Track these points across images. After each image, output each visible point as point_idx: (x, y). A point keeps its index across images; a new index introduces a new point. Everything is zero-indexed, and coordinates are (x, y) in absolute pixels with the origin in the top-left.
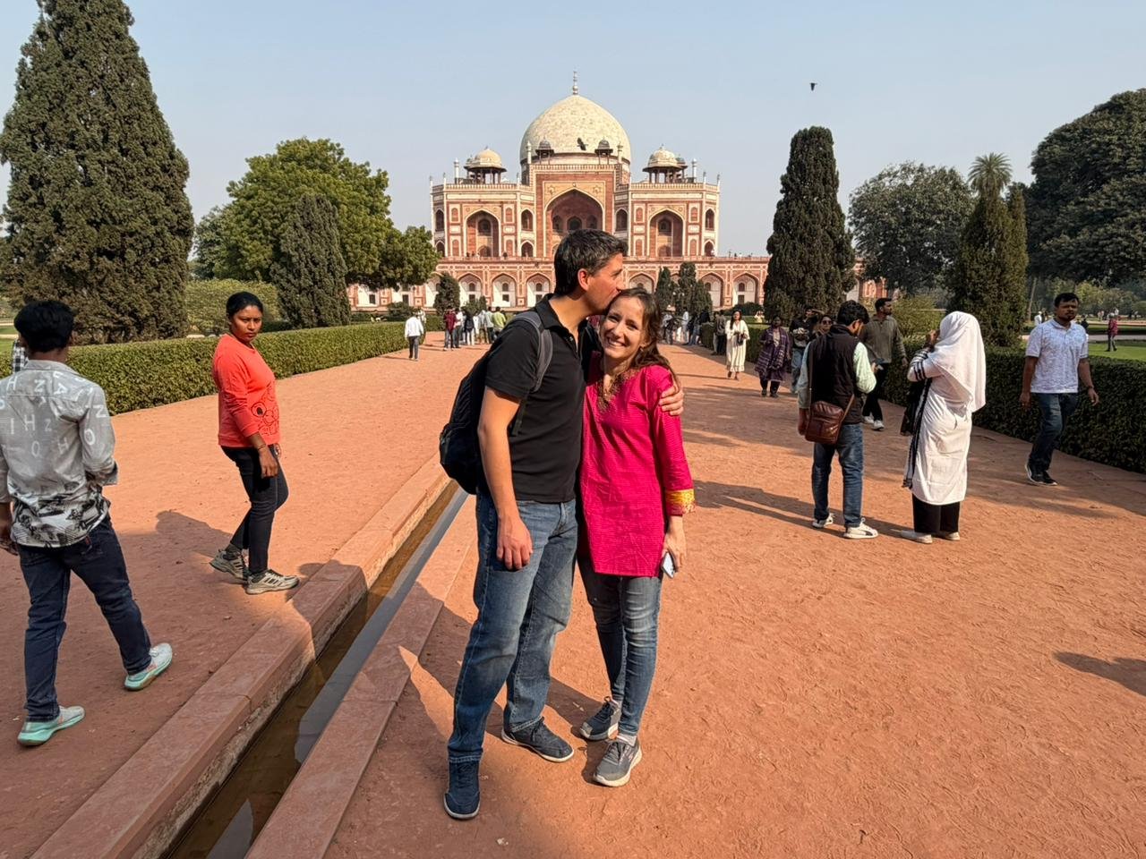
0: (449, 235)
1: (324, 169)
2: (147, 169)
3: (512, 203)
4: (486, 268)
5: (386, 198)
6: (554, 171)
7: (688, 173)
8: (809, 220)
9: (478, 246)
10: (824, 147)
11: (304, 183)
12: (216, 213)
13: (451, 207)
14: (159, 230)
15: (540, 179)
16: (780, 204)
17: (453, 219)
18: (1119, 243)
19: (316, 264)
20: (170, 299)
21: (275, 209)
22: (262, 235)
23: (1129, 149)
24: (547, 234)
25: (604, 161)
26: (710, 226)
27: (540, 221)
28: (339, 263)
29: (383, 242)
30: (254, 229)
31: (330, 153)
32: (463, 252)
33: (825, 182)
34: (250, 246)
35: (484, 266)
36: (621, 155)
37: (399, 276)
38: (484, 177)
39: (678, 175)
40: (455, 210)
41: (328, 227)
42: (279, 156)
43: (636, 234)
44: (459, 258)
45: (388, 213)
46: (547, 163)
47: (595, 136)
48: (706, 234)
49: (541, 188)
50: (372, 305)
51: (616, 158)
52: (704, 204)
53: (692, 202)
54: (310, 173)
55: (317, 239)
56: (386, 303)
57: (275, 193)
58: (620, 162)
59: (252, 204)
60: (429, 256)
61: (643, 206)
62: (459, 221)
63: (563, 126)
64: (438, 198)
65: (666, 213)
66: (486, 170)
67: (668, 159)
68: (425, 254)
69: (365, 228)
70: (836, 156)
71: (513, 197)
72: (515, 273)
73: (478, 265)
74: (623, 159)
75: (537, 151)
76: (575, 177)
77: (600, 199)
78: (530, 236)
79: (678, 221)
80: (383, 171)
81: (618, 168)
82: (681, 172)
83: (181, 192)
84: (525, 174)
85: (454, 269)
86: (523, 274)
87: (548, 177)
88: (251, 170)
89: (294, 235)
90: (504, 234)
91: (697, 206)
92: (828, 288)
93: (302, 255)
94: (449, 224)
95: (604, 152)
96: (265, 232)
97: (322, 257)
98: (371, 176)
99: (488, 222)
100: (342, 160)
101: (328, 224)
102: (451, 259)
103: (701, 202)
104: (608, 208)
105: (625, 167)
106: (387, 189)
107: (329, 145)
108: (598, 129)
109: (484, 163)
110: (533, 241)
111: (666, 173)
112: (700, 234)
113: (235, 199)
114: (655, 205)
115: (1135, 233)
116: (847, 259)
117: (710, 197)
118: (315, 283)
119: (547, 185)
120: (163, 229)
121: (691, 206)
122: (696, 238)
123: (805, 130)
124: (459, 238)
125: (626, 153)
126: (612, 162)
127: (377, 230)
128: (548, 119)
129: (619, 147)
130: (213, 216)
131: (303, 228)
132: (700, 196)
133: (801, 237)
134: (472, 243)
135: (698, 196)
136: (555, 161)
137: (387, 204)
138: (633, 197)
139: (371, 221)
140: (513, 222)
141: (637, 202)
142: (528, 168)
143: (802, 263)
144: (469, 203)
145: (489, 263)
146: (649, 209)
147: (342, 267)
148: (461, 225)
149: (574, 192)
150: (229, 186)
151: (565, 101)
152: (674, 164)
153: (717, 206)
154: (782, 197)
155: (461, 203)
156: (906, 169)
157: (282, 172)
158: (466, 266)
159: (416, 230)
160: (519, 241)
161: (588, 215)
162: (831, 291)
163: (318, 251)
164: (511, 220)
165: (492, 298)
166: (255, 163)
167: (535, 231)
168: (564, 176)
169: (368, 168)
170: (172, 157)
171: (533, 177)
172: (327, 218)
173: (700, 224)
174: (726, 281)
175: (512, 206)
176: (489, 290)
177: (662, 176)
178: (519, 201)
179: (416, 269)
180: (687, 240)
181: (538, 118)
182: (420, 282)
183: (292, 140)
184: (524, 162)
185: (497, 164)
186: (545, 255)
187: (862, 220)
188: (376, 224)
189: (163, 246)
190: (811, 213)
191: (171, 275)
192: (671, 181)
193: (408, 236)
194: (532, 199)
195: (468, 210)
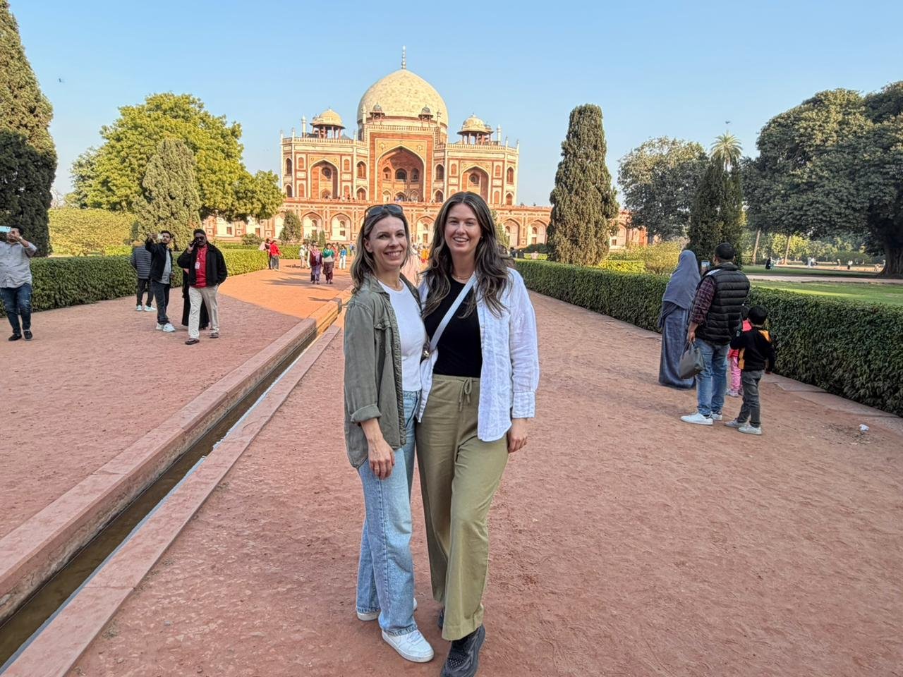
0: (296, 179)
1: (186, 119)
2: (13, 109)
3: (349, 155)
4: (327, 208)
5: (239, 146)
6: (384, 131)
7: (493, 138)
8: (583, 178)
9: (321, 189)
10: (595, 120)
11: (167, 130)
12: (91, 153)
13: (299, 156)
14: (23, 163)
15: (373, 136)
16: (560, 164)
17: (300, 167)
18: (818, 208)
19: (172, 198)
20: (32, 224)
21: (142, 151)
22: (129, 172)
23: (827, 134)
24: (378, 182)
25: (426, 125)
26: (511, 180)
27: (372, 171)
28: (194, 198)
29: (236, 183)
30: (122, 166)
31: (193, 106)
32: (307, 194)
33: (595, 147)
34: (119, 182)
35: (324, 206)
36: (440, 120)
37: (248, 211)
38: (326, 133)
39: (486, 139)
40: (301, 159)
41: (184, 168)
42: (146, 106)
43: (451, 185)
44: (304, 199)
45: (241, 158)
46: (379, 123)
47: (419, 103)
48: (507, 187)
49: (374, 144)
50: (229, 235)
51: (436, 122)
52: (506, 163)
53: (497, 161)
54: (173, 121)
55: (174, 177)
56: (241, 234)
57: (141, 137)
58: (439, 125)
59: (122, 146)
60: (275, 196)
61: (456, 162)
62: (305, 168)
63: (393, 94)
64: (287, 148)
65: (475, 168)
66: (328, 127)
67: (477, 125)
68: (273, 193)
69: (220, 170)
70: (604, 128)
71: (350, 150)
72: (350, 214)
73: (320, 205)
74: (442, 124)
75: (371, 113)
76: (402, 136)
77: (422, 155)
78: (364, 183)
79: (485, 175)
80: (237, 123)
81: (438, 131)
82: (488, 136)
83: (45, 131)
84: (361, 132)
85: (299, 208)
86: (357, 214)
87: (380, 135)
88: (122, 117)
89: (154, 172)
90: (342, 181)
91: (501, 164)
92: (596, 232)
93: (161, 190)
94: (296, 171)
95: (426, 117)
96: (133, 170)
97: (178, 192)
98: (227, 126)
99: (330, 170)
100: (202, 112)
101: (185, 165)
102: (297, 199)
103: (504, 161)
104: (429, 162)
105: (443, 130)
106: (241, 138)
107: (191, 99)
108: (422, 98)
109: (326, 122)
110: (366, 188)
111: (476, 136)
112: (502, 187)
113: (108, 141)
114: (467, 162)
115: (829, 200)
116: (612, 210)
117: (510, 158)
118: (173, 214)
119: (378, 141)
120: (27, 163)
121: (496, 164)
122: (500, 190)
123: (581, 107)
124: (304, 182)
125: (444, 119)
126: (433, 126)
127: (230, 172)
128: (381, 88)
129: (438, 113)
130: (88, 155)
131: (162, 167)
132: (503, 156)
133: (576, 191)
134: (315, 187)
135: (501, 156)
136: (386, 123)
137: (240, 151)
138: (448, 155)
139: (226, 165)
140: (350, 171)
141: (452, 159)
142: (363, 127)
143: (577, 212)
144: (314, 153)
145: (329, 203)
146: (462, 165)
147: (197, 202)
148: (306, 171)
149: (401, 148)
150: (102, 129)
151: (395, 74)
152: (483, 129)
153: (516, 165)
154: (562, 159)
155: (307, 153)
156: (663, 142)
157: (149, 119)
158: (309, 205)
159: (265, 174)
160: (355, 187)
161: (412, 168)
162: (599, 236)
163: (175, 187)
164: (348, 169)
165: (331, 233)
166: (125, 111)
167: (368, 179)
168: (393, 135)
169: (224, 121)
170: (38, 101)
171: (367, 134)
172: (184, 160)
173: (502, 179)
174: (521, 225)
175: (349, 158)
176: (329, 226)
177: (472, 138)
178: (355, 154)
179: (264, 207)
180: (492, 191)
181: (372, 87)
182: (268, 216)
183: (159, 93)
184: (360, 122)
185: (338, 123)
186: (376, 199)
187: (628, 180)
188: (230, 166)
189: (26, 177)
190: (584, 172)
191: (33, 203)
192: (480, 143)
193: (257, 178)
194: (367, 153)
195: (312, 160)
